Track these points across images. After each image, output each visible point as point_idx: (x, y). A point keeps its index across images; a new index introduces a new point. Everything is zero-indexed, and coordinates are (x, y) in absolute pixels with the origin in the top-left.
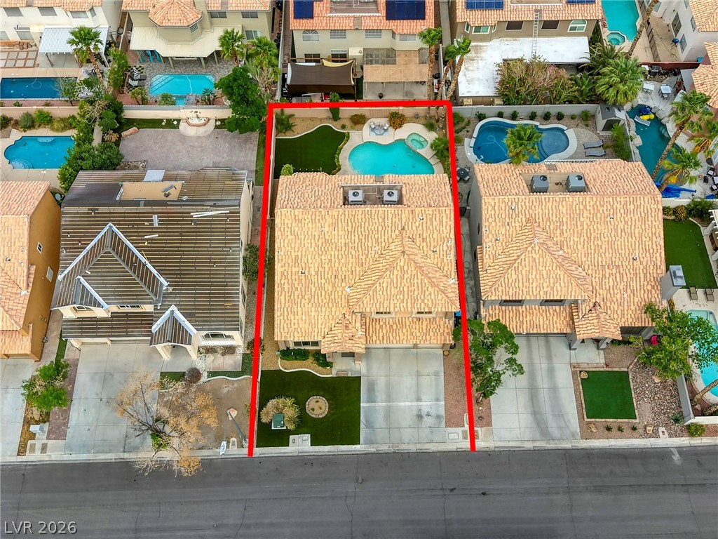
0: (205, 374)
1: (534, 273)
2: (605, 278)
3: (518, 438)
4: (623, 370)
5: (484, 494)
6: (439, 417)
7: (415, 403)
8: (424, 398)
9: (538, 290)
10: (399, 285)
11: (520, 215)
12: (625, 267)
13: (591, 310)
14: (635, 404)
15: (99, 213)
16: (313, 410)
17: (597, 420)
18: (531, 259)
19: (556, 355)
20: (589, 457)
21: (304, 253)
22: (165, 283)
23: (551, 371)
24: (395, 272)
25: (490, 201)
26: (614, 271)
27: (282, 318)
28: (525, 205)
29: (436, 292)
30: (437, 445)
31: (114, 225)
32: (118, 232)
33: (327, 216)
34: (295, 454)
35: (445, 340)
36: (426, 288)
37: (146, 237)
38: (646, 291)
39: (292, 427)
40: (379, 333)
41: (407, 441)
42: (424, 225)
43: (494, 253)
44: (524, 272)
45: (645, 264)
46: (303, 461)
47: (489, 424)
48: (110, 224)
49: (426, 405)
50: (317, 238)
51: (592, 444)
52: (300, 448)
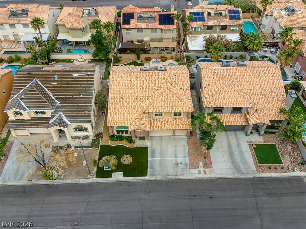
0: (74, 147)
1: (227, 96)
2: (260, 100)
3: (226, 173)
4: (273, 144)
5: (211, 198)
6: (186, 164)
7: (174, 158)
8: (178, 156)
9: (229, 103)
10: (165, 101)
11: (218, 75)
12: (268, 95)
13: (254, 113)
14: (281, 158)
15: (31, 75)
16: (125, 161)
17: (264, 164)
18: (225, 91)
19: (240, 138)
20: (262, 181)
21: (122, 89)
22: (58, 103)
23: (239, 145)
24: (164, 95)
25: (205, 69)
26: (263, 97)
27: (111, 116)
28: (220, 71)
29: (182, 104)
30: (186, 176)
31: (38, 79)
32: (39, 82)
33: (133, 75)
34: (115, 181)
35: (188, 128)
36: (178, 102)
37: (51, 84)
38: (279, 105)
39: (114, 168)
40: (156, 125)
41: (171, 175)
42: (176, 78)
43: (208, 90)
44: (222, 96)
45: (277, 93)
46: (119, 184)
47: (211, 167)
48: (36, 79)
49: (180, 159)
50: (128, 83)
51: (263, 176)
52: (118, 178)
